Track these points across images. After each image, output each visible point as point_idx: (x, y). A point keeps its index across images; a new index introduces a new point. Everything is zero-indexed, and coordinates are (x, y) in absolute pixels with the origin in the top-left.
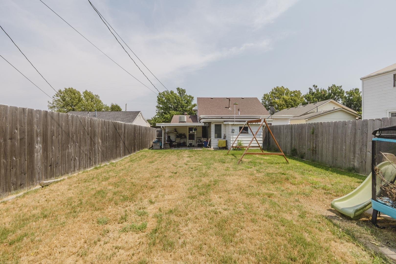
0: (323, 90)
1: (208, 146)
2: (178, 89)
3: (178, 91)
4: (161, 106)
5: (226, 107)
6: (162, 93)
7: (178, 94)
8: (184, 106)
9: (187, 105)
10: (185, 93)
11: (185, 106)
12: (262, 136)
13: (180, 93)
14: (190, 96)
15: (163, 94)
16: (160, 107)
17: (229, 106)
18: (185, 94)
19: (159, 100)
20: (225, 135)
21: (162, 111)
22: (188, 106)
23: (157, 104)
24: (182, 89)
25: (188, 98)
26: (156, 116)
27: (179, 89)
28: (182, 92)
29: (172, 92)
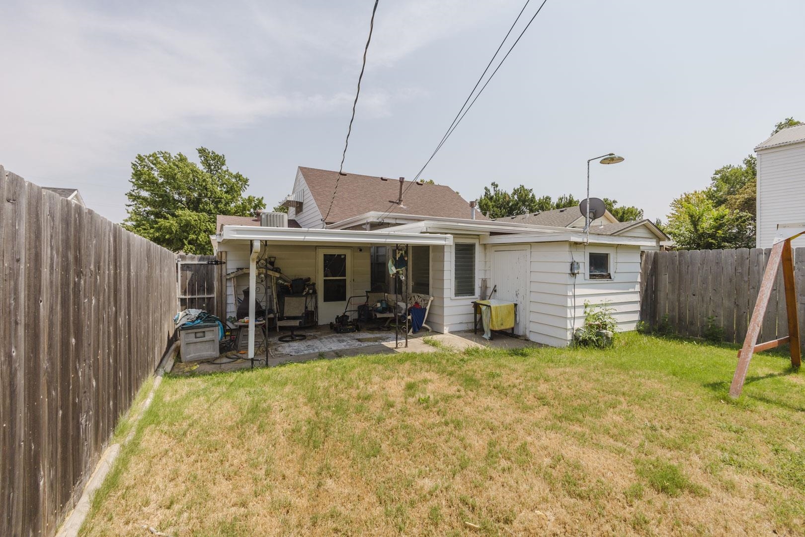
0: (505, 194)
1: (424, 325)
2: (202, 151)
3: (202, 158)
4: (145, 194)
5: (390, 201)
6: (150, 156)
7: (201, 167)
8: (221, 198)
9: (229, 197)
10: (223, 164)
11: (223, 200)
12: (638, 288)
13: (206, 163)
14: (238, 177)
15: (151, 158)
16: (139, 197)
17: (400, 197)
18: (224, 168)
19: (137, 175)
20: (484, 281)
21: (148, 208)
22: (232, 200)
23: (130, 187)
24: (213, 153)
25: (234, 180)
26: (126, 221)
27: (205, 151)
28: (213, 161)
29: (182, 159)
